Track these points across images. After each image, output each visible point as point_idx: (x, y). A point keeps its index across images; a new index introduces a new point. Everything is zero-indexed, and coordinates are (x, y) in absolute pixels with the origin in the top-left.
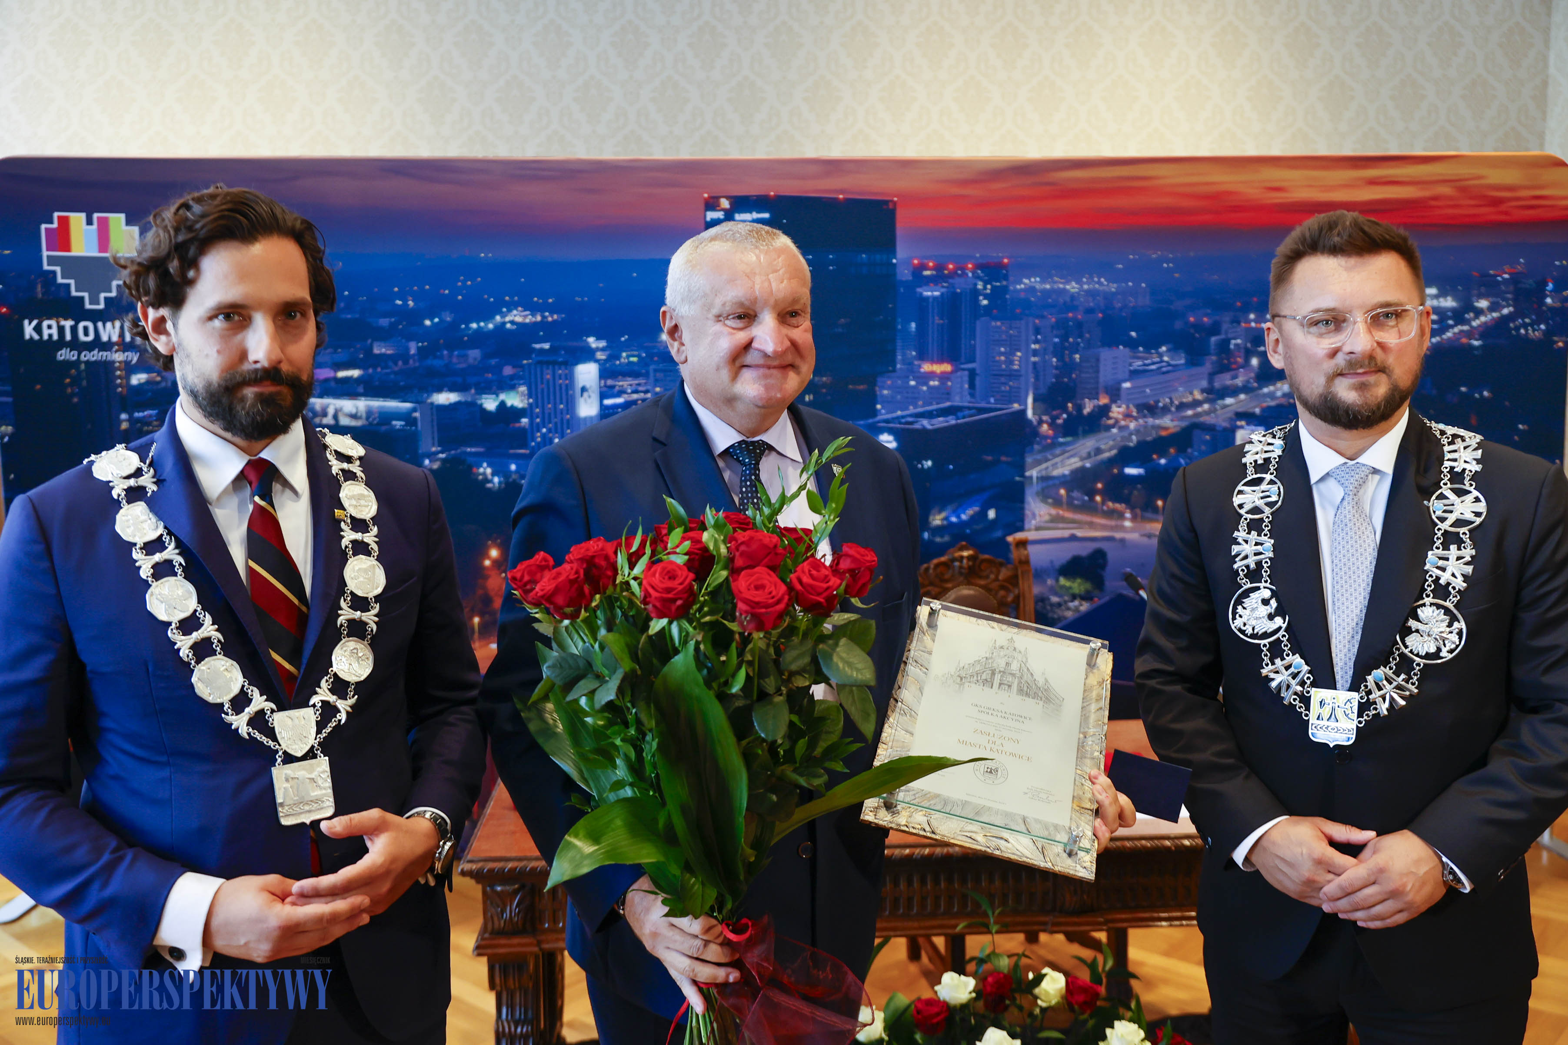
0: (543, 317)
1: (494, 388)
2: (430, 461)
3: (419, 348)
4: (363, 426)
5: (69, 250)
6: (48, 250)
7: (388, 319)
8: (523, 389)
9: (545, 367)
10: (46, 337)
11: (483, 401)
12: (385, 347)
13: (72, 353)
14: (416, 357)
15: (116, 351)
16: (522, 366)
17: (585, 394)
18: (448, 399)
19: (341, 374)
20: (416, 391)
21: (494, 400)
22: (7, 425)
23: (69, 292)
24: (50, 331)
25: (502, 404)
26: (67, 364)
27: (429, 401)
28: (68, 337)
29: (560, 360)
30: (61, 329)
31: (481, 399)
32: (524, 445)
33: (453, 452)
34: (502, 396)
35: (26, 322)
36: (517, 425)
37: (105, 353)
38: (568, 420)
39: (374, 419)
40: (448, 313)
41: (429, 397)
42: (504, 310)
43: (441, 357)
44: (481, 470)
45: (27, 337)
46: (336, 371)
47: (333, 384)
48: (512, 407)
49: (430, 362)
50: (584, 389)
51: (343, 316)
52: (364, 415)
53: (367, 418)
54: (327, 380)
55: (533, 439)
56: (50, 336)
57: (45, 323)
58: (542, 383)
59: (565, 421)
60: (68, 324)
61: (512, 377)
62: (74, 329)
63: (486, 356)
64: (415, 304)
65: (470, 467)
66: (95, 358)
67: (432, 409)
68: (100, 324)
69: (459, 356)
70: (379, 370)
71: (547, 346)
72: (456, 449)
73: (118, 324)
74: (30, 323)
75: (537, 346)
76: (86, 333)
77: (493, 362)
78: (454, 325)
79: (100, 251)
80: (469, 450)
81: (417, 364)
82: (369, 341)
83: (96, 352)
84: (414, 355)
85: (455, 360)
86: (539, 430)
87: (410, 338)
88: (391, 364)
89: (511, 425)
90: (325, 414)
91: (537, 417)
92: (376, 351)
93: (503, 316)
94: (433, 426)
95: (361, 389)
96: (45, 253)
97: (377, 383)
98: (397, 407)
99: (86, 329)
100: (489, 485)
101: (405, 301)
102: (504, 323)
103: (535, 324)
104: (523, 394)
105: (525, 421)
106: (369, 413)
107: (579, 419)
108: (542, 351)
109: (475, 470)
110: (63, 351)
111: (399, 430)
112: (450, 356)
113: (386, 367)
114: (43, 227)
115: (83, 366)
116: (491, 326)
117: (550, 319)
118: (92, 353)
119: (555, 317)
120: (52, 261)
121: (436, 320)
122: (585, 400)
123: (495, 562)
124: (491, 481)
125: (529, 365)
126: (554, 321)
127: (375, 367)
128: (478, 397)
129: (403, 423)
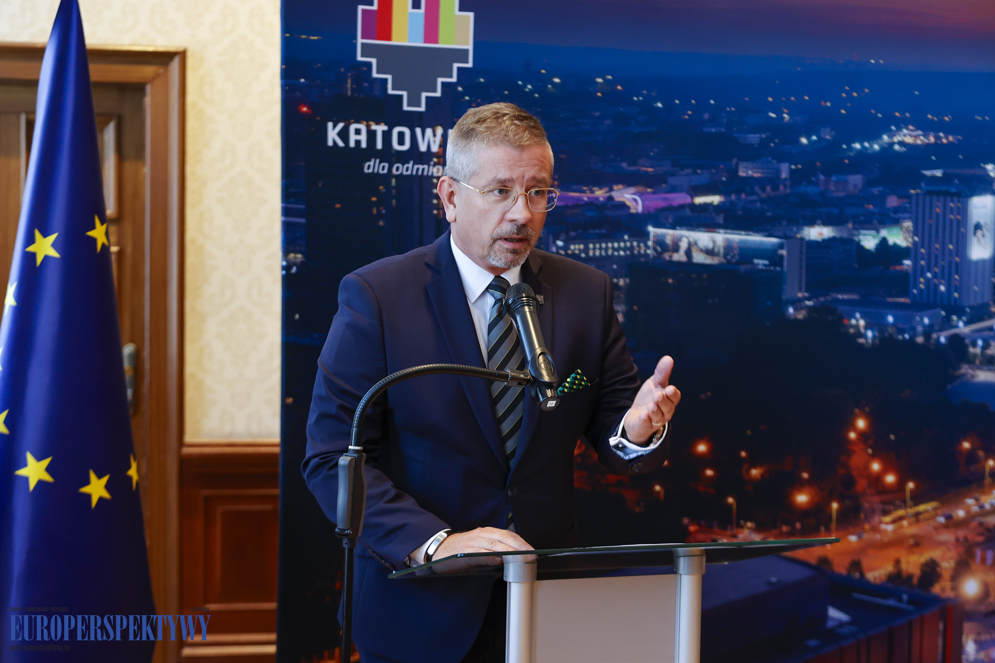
0: (937, 138)
1: (875, 222)
2: (795, 310)
3: (791, 171)
4: (720, 265)
5: (389, 38)
6: (363, 37)
7: (757, 136)
8: (908, 224)
9: (935, 198)
10: (352, 144)
11: (861, 237)
12: (751, 169)
13: (382, 165)
14: (788, 183)
15: (435, 164)
16: (909, 197)
17: (979, 233)
18: (821, 234)
19: (699, 200)
20: (784, 223)
21: (874, 237)
22: (296, 252)
23: (386, 89)
24: (358, 137)
25: (884, 242)
26: (375, 176)
27: (798, 236)
28: (379, 146)
29: (953, 190)
30: (371, 135)
31: (860, 234)
32: (905, 293)
33: (822, 299)
34: (884, 233)
35: (330, 125)
36: (898, 268)
37: (421, 167)
38: (957, 264)
39: (733, 257)
40: (828, 130)
41: (798, 231)
42: (893, 128)
43: (816, 184)
44: (853, 322)
45: (330, 143)
46: (692, 198)
47: (688, 212)
48: (895, 246)
49: (804, 188)
50: (978, 227)
51: (706, 130)
52: (722, 251)
53: (726, 255)
54: (682, 207)
55: (916, 286)
56: (358, 142)
57: (353, 127)
58: (931, 218)
59: (953, 266)
60: (380, 129)
61: (896, 210)
62: (387, 136)
63: (869, 183)
64: (791, 118)
65: (841, 318)
66: (409, 172)
67: (801, 245)
68: (418, 131)
69: (836, 182)
70: (743, 196)
71: (938, 173)
72: (824, 296)
73: (440, 131)
74: (334, 126)
75: (928, 173)
76: (401, 142)
77: (876, 191)
78: (834, 145)
79: (426, 41)
80: (840, 296)
81: (788, 191)
82: (735, 161)
83: (410, 165)
84: (785, 179)
85: (832, 187)
86: (923, 275)
87: (782, 159)
88: (757, 189)
89: (891, 268)
90: (676, 248)
91: (922, 259)
92: (742, 174)
93: (891, 134)
94: (801, 267)
95: (720, 219)
96: (360, 41)
97: (740, 213)
98: (761, 242)
99: (401, 136)
100: (861, 341)
101: (779, 113)
102: (892, 144)
103: (928, 146)
104: (907, 230)
105: (907, 262)
106: (729, 247)
107: (970, 262)
108: (934, 178)
109: (846, 321)
110: (372, 163)
111: (762, 270)
112: (827, 182)
113: (753, 193)
114: (360, 8)
115: (393, 181)
116: (876, 147)
117: (945, 141)
118: (406, 166)
119: (951, 138)
120: (367, 50)
121: (814, 138)
122: (979, 241)
123: (862, 435)
124: (864, 336)
125: (917, 195)
126: (950, 144)
127: (738, 192)
128: (855, 232)
129: (766, 262)
